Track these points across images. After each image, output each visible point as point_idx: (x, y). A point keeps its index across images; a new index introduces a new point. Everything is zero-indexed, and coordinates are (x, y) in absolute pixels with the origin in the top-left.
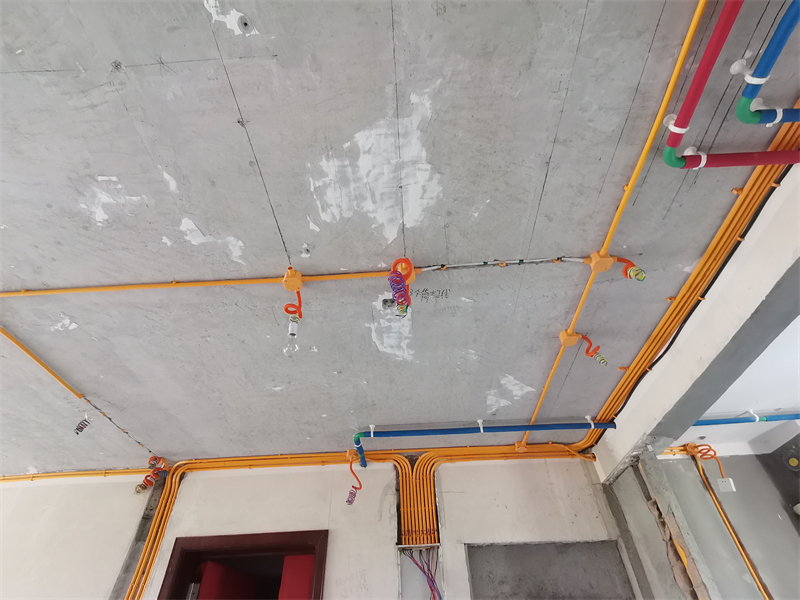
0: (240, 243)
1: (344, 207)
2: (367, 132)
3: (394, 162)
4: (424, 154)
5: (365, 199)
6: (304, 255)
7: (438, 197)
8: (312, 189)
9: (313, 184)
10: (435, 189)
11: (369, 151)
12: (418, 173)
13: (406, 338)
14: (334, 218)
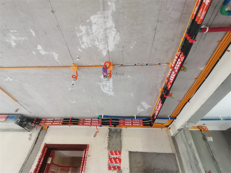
0: (57, 55)
1: (89, 43)
2: (94, 16)
3: (104, 27)
4: (114, 25)
5: (95, 41)
6: (78, 60)
7: (119, 41)
8: (78, 37)
9: (78, 35)
10: (118, 38)
11: (95, 23)
12: (112, 32)
13: (111, 88)
14: (86, 47)
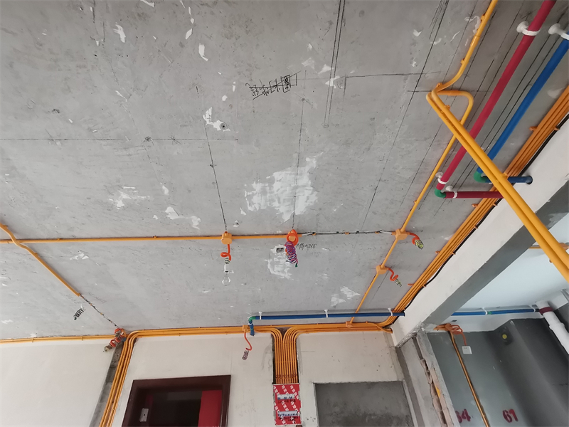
0: (199, 219)
1: (262, 204)
2: (280, 172)
3: (293, 186)
4: (310, 183)
5: (274, 201)
6: (235, 226)
7: (315, 202)
8: (245, 196)
9: (247, 194)
10: (314, 198)
11: (280, 180)
12: (306, 191)
13: (288, 267)
14: (256, 209)
